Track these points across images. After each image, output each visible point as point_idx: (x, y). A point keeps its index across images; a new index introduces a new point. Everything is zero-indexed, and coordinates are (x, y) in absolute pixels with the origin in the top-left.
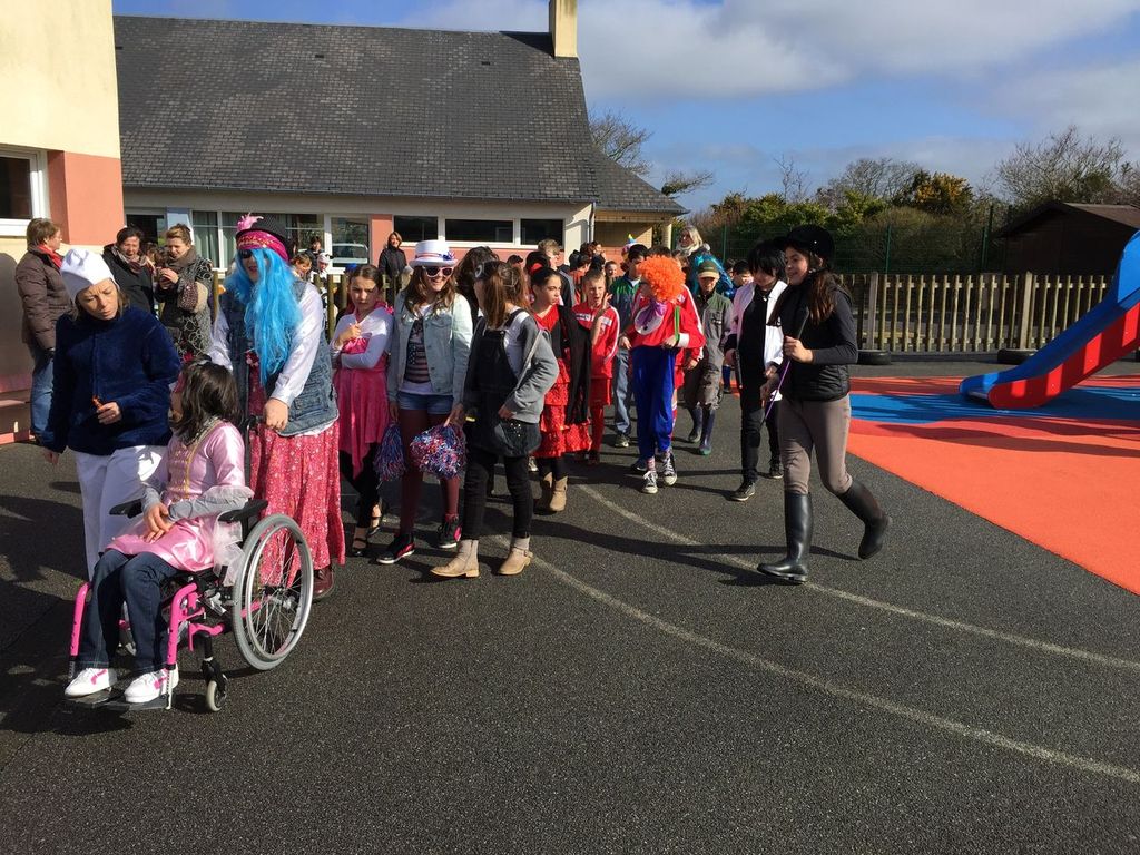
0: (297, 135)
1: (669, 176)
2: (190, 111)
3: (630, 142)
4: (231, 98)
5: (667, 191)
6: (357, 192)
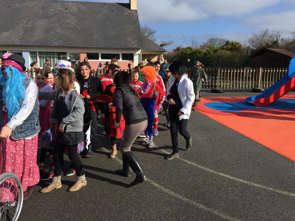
0: (59, 31)
1: (162, 42)
2: (29, 24)
3: (151, 33)
4: (41, 20)
5: (161, 46)
6: (76, 46)
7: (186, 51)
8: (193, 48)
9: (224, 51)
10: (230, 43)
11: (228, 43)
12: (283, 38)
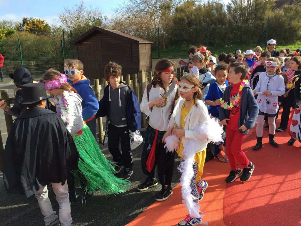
9: (23, 33)
10: (29, 21)
11: (25, 21)
12: (106, 17)
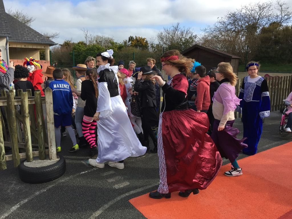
3: (26, 22)
7: (79, 46)
8: (88, 44)
10: (134, 39)
11: (131, 39)
12: (196, 35)
